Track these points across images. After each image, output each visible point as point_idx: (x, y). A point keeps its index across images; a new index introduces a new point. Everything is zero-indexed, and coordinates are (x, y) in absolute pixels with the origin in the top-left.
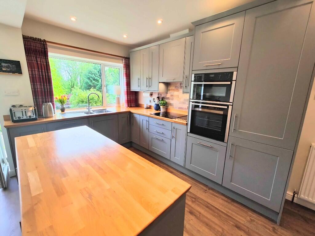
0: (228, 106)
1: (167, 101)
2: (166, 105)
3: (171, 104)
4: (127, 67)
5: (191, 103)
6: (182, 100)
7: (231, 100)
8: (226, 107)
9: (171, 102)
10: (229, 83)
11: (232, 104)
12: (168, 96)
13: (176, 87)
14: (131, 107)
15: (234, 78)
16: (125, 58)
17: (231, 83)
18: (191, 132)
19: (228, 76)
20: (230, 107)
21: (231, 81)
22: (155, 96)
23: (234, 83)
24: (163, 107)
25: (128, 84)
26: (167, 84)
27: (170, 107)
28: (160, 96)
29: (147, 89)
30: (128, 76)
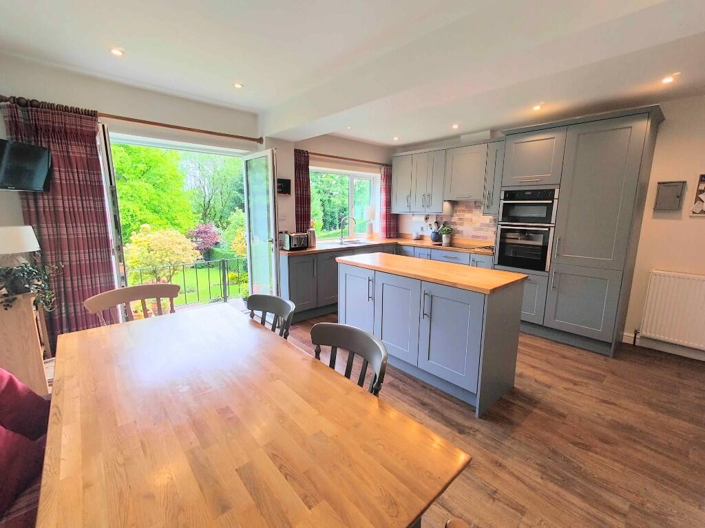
0: (549, 228)
1: (452, 227)
2: (451, 233)
3: (458, 232)
4: (388, 178)
5: (500, 227)
6: (478, 225)
7: (553, 221)
8: (547, 229)
9: (459, 228)
10: (551, 202)
11: (553, 225)
12: (455, 219)
13: (467, 207)
14: (390, 238)
15: (556, 196)
16: (386, 165)
17: (553, 202)
18: (499, 264)
19: (549, 194)
20: (552, 229)
21: (552, 199)
22: (432, 221)
23: (556, 201)
24: (447, 237)
25: (388, 204)
26: (454, 203)
27: (457, 236)
28: (439, 220)
29: (423, 210)
30: (389, 190)
